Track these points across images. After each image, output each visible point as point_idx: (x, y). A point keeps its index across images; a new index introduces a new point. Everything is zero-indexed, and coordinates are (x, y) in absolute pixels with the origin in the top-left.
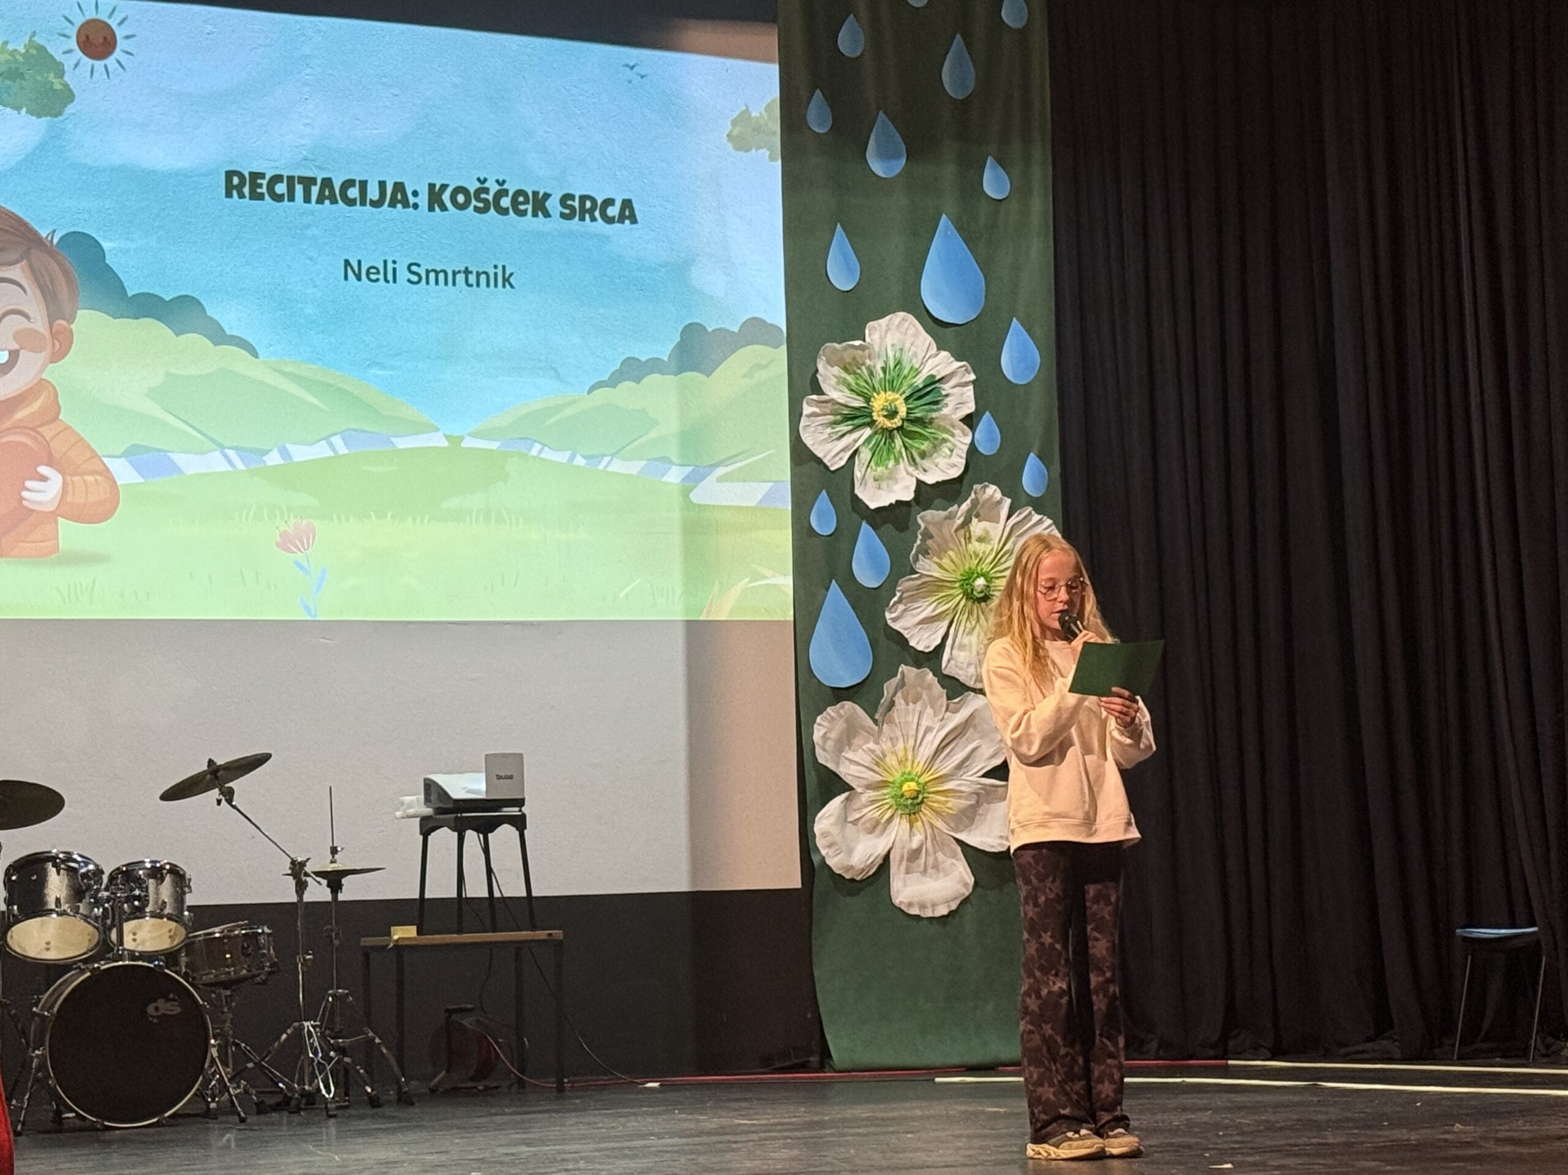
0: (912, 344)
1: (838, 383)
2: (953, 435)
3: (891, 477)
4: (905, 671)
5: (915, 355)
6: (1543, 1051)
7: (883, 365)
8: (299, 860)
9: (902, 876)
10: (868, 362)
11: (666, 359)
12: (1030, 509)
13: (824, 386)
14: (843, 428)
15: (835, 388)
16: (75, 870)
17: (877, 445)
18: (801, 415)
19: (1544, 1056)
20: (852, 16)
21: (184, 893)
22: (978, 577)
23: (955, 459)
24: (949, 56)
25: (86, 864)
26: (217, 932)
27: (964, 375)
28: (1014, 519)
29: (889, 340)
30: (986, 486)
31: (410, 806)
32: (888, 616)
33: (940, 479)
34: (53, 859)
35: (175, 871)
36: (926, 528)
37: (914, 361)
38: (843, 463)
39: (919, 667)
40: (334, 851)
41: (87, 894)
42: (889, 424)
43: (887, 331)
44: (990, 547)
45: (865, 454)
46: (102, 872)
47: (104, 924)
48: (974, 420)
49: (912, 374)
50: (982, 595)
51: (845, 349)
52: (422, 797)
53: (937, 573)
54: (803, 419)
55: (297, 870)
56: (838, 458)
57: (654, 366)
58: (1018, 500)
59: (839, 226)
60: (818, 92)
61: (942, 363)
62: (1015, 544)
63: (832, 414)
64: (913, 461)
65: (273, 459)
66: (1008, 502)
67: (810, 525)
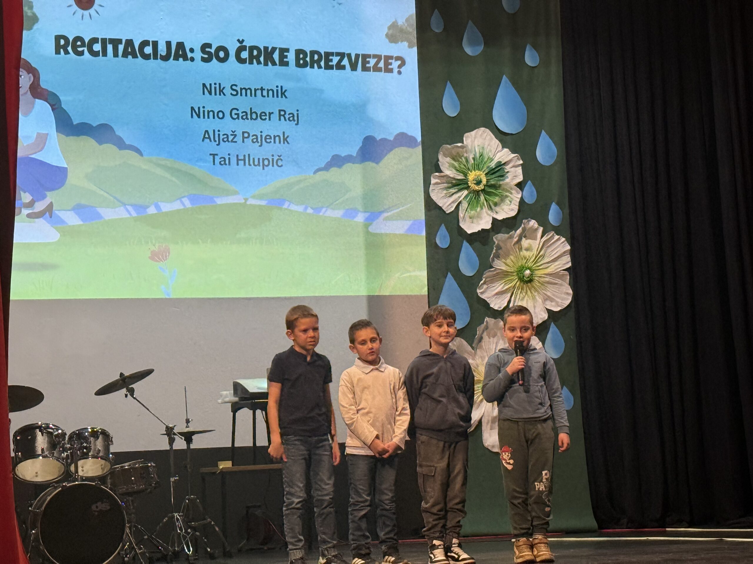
0: (488, 145)
1: (449, 166)
2: (511, 193)
3: (479, 216)
4: (488, 321)
5: (491, 151)
7: (473, 156)
8: (171, 426)
9: (489, 431)
10: (465, 155)
11: (355, 155)
12: (553, 233)
13: (442, 168)
14: (453, 190)
15: (447, 169)
16: (51, 433)
17: (471, 199)
18: (430, 184)
21: (109, 445)
22: (526, 269)
23: (513, 206)
25: (57, 430)
26: (126, 466)
27: (516, 161)
28: (544, 238)
30: (529, 221)
31: (226, 396)
32: (479, 291)
33: (505, 218)
34: (40, 427)
35: (105, 434)
36: (498, 244)
37: (490, 154)
38: (453, 209)
39: (495, 318)
40: (188, 421)
41: (58, 446)
42: (477, 188)
44: (532, 253)
45: (465, 205)
46: (65, 434)
47: (67, 462)
48: (523, 185)
49: (489, 161)
50: (528, 279)
51: (453, 148)
52: (232, 392)
53: (504, 268)
54: (431, 186)
55: (170, 432)
56: (450, 207)
57: (349, 159)
58: (547, 228)
59: (448, 82)
60: (436, 10)
61: (505, 155)
62: (545, 251)
63: (447, 183)
64: (490, 208)
65: (152, 210)
66: (541, 229)
67: (436, 243)
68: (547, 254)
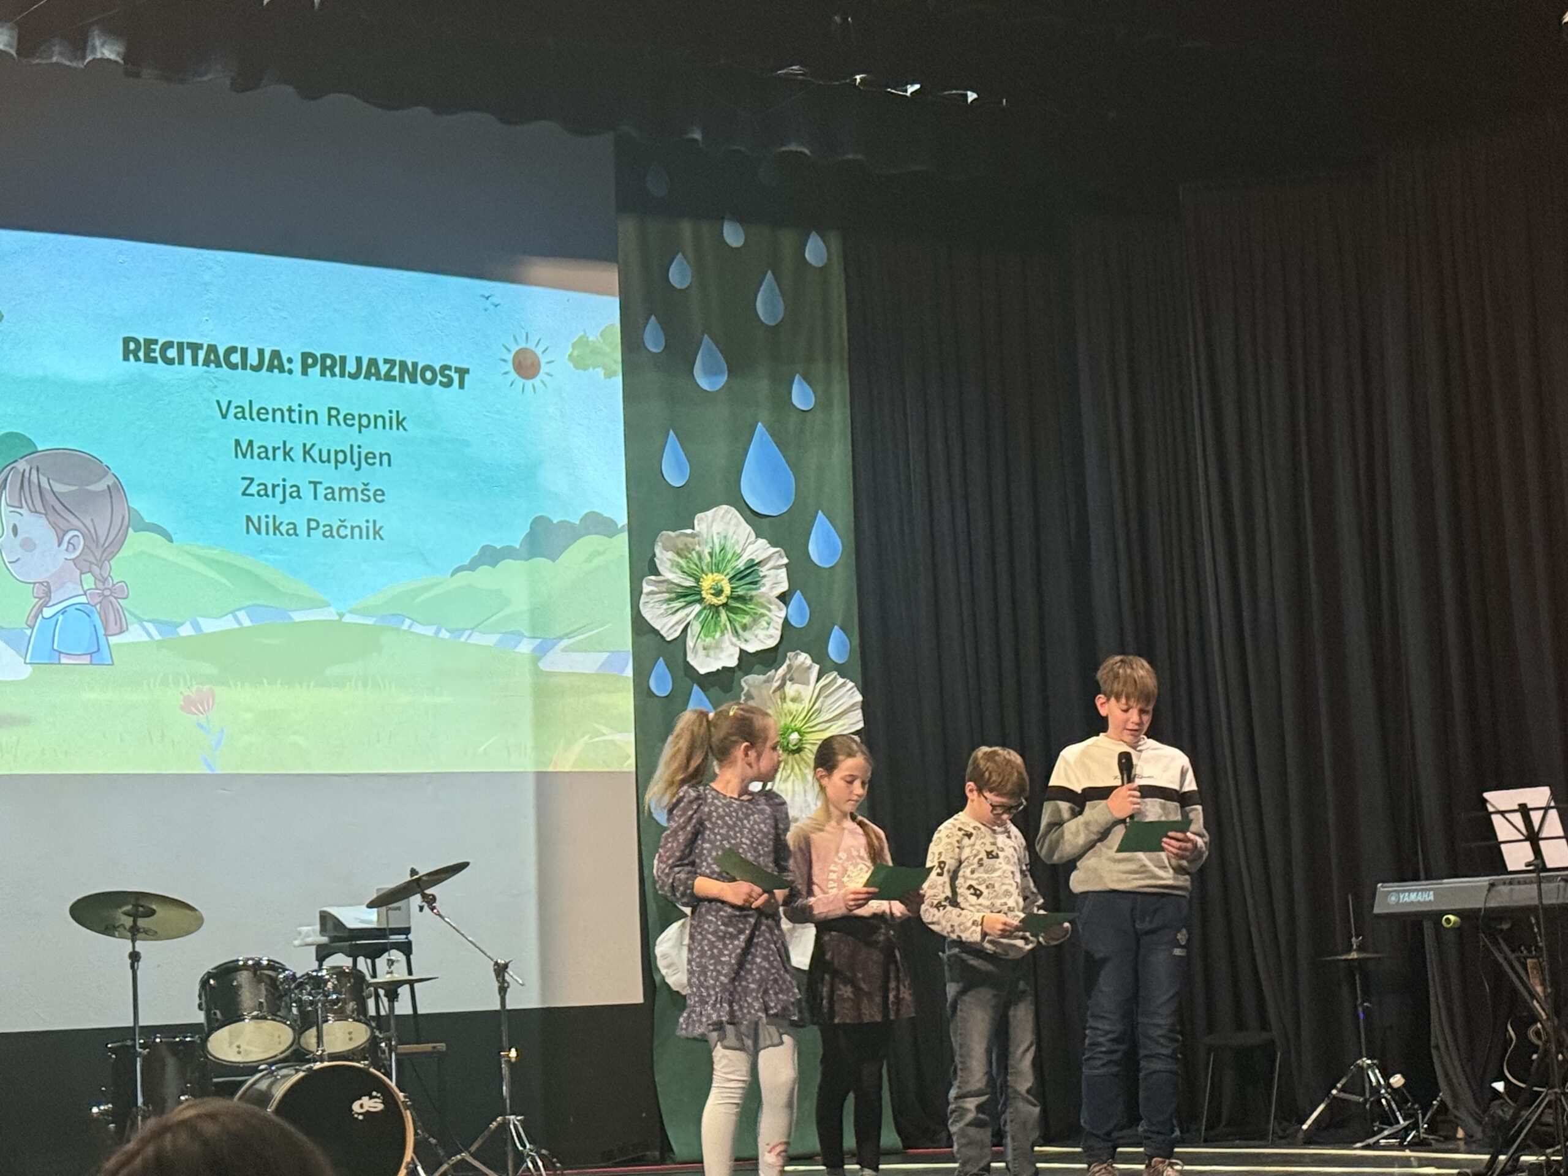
0: (734, 533)
1: (672, 565)
2: (770, 610)
3: (718, 646)
5: (737, 542)
6: (1280, 1134)
7: (710, 550)
10: (697, 548)
11: (518, 546)
12: (836, 673)
13: (661, 569)
14: (677, 604)
15: (671, 571)
17: (706, 617)
18: (641, 593)
19: (1281, 1138)
20: (680, 255)
22: (793, 732)
23: (772, 631)
24: (762, 288)
27: (778, 560)
28: (822, 682)
29: (715, 529)
30: (797, 654)
31: (308, 935)
33: (759, 649)
36: (748, 691)
37: (736, 547)
38: (677, 634)
42: (715, 601)
43: (713, 521)
44: (802, 706)
45: (696, 627)
48: (787, 598)
49: (734, 559)
50: (796, 747)
51: (678, 536)
52: (318, 927)
54: (643, 596)
56: (673, 630)
57: (509, 553)
58: (825, 666)
59: (671, 432)
60: (653, 317)
61: (760, 549)
62: (823, 703)
63: (667, 592)
64: (736, 633)
65: (186, 631)
66: (816, 667)
67: (649, 688)
68: (824, 709)
